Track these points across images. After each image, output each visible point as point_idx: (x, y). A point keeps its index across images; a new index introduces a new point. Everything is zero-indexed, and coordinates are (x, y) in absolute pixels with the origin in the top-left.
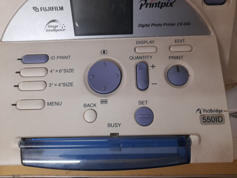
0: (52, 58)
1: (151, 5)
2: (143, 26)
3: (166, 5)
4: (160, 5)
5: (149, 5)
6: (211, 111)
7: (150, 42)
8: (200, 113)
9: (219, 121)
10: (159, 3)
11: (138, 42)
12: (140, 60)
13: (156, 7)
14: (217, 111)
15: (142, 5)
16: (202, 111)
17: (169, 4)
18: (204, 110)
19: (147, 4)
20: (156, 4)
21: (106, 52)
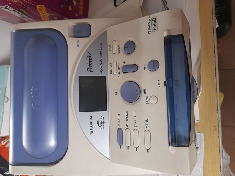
0: (119, 126)
1: (91, 65)
2: (102, 70)
3: (90, 57)
4: (91, 61)
5: (91, 67)
6: (149, 25)
7: (111, 65)
8: (151, 32)
10: (89, 61)
11: (111, 73)
12: (121, 70)
13: (91, 63)
14: (149, 22)
15: (90, 71)
16: (150, 31)
17: (90, 56)
18: (149, 30)
19: (90, 68)
20: (90, 63)
21: (116, 92)
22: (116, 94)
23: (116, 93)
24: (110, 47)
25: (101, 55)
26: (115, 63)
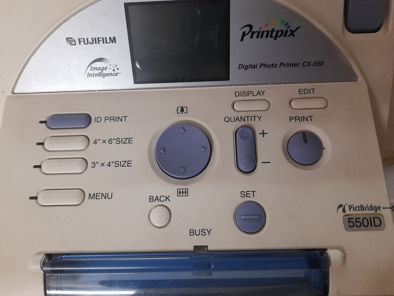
0: (96, 120)
1: (260, 34)
2: (246, 68)
3: (284, 34)
4: (274, 34)
6: (362, 208)
7: (258, 93)
8: (344, 211)
9: (375, 226)
10: (273, 30)
11: (238, 94)
12: (242, 123)
13: (267, 37)
14: (371, 208)
15: (244, 34)
16: (347, 208)
17: (289, 33)
18: (350, 207)
19: (253, 33)
20: (268, 32)
21: (185, 109)
22: (179, 109)
23: (182, 110)
24: (309, 91)
25: (288, 65)
26: (264, 106)
